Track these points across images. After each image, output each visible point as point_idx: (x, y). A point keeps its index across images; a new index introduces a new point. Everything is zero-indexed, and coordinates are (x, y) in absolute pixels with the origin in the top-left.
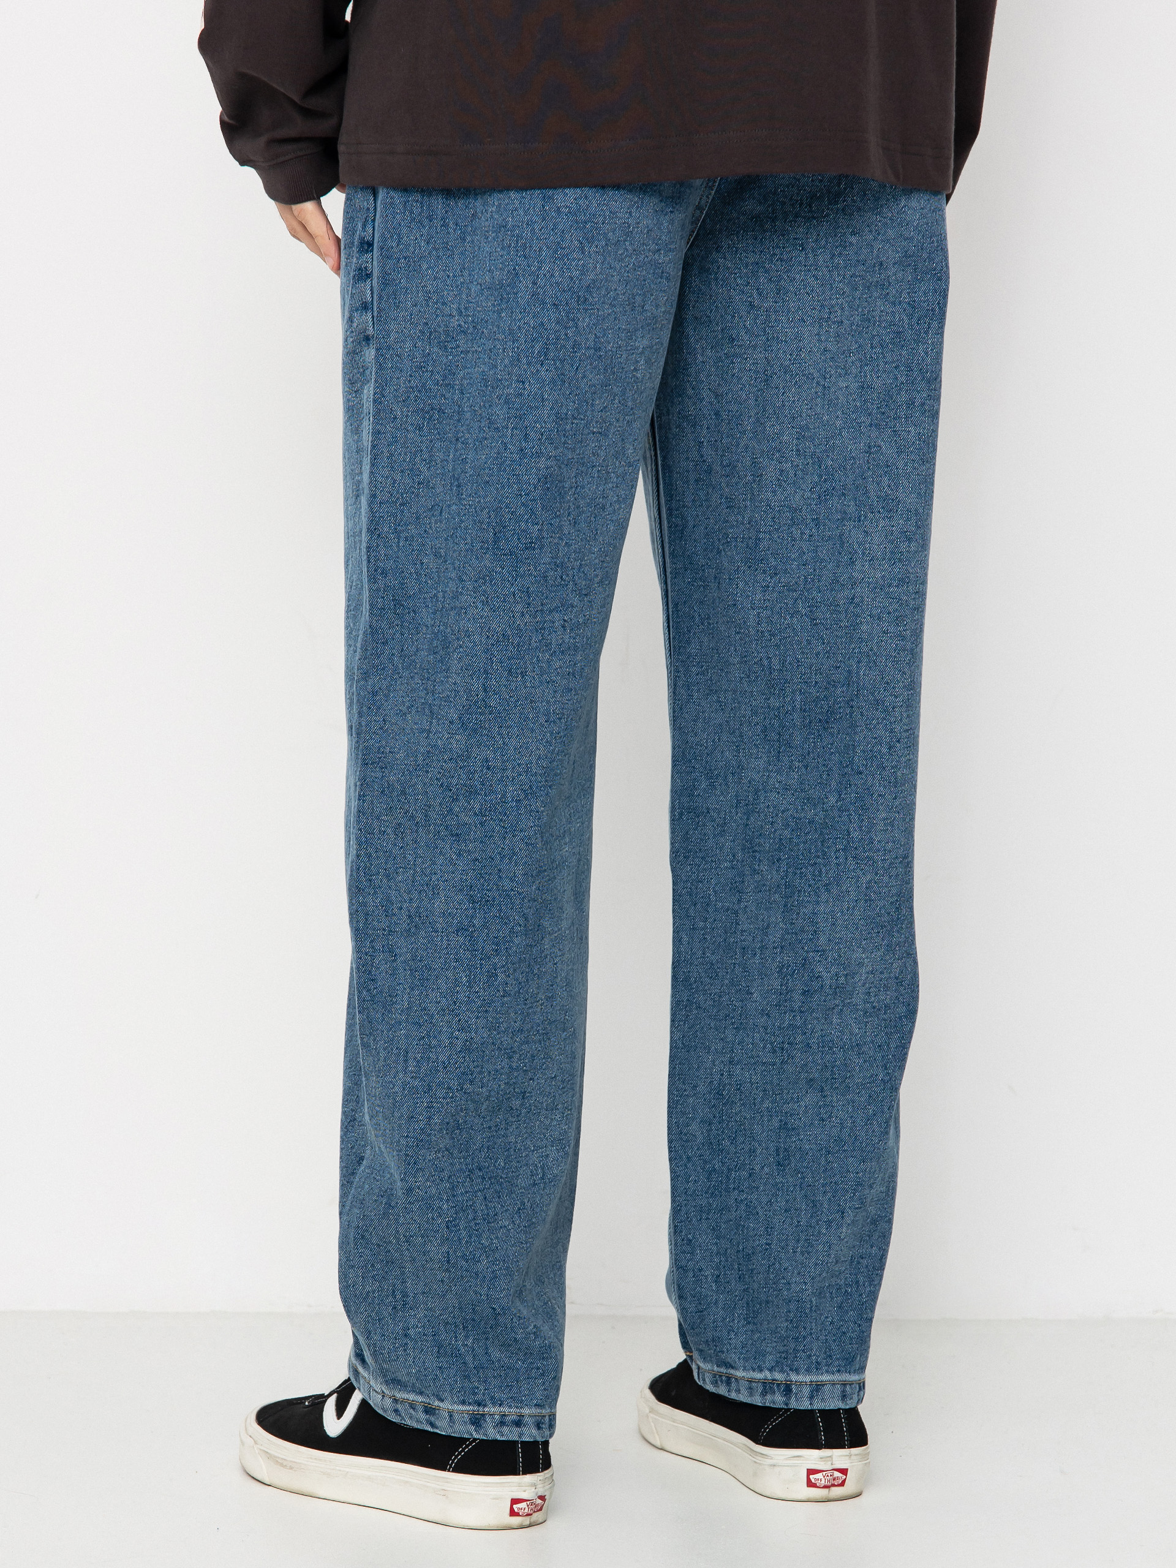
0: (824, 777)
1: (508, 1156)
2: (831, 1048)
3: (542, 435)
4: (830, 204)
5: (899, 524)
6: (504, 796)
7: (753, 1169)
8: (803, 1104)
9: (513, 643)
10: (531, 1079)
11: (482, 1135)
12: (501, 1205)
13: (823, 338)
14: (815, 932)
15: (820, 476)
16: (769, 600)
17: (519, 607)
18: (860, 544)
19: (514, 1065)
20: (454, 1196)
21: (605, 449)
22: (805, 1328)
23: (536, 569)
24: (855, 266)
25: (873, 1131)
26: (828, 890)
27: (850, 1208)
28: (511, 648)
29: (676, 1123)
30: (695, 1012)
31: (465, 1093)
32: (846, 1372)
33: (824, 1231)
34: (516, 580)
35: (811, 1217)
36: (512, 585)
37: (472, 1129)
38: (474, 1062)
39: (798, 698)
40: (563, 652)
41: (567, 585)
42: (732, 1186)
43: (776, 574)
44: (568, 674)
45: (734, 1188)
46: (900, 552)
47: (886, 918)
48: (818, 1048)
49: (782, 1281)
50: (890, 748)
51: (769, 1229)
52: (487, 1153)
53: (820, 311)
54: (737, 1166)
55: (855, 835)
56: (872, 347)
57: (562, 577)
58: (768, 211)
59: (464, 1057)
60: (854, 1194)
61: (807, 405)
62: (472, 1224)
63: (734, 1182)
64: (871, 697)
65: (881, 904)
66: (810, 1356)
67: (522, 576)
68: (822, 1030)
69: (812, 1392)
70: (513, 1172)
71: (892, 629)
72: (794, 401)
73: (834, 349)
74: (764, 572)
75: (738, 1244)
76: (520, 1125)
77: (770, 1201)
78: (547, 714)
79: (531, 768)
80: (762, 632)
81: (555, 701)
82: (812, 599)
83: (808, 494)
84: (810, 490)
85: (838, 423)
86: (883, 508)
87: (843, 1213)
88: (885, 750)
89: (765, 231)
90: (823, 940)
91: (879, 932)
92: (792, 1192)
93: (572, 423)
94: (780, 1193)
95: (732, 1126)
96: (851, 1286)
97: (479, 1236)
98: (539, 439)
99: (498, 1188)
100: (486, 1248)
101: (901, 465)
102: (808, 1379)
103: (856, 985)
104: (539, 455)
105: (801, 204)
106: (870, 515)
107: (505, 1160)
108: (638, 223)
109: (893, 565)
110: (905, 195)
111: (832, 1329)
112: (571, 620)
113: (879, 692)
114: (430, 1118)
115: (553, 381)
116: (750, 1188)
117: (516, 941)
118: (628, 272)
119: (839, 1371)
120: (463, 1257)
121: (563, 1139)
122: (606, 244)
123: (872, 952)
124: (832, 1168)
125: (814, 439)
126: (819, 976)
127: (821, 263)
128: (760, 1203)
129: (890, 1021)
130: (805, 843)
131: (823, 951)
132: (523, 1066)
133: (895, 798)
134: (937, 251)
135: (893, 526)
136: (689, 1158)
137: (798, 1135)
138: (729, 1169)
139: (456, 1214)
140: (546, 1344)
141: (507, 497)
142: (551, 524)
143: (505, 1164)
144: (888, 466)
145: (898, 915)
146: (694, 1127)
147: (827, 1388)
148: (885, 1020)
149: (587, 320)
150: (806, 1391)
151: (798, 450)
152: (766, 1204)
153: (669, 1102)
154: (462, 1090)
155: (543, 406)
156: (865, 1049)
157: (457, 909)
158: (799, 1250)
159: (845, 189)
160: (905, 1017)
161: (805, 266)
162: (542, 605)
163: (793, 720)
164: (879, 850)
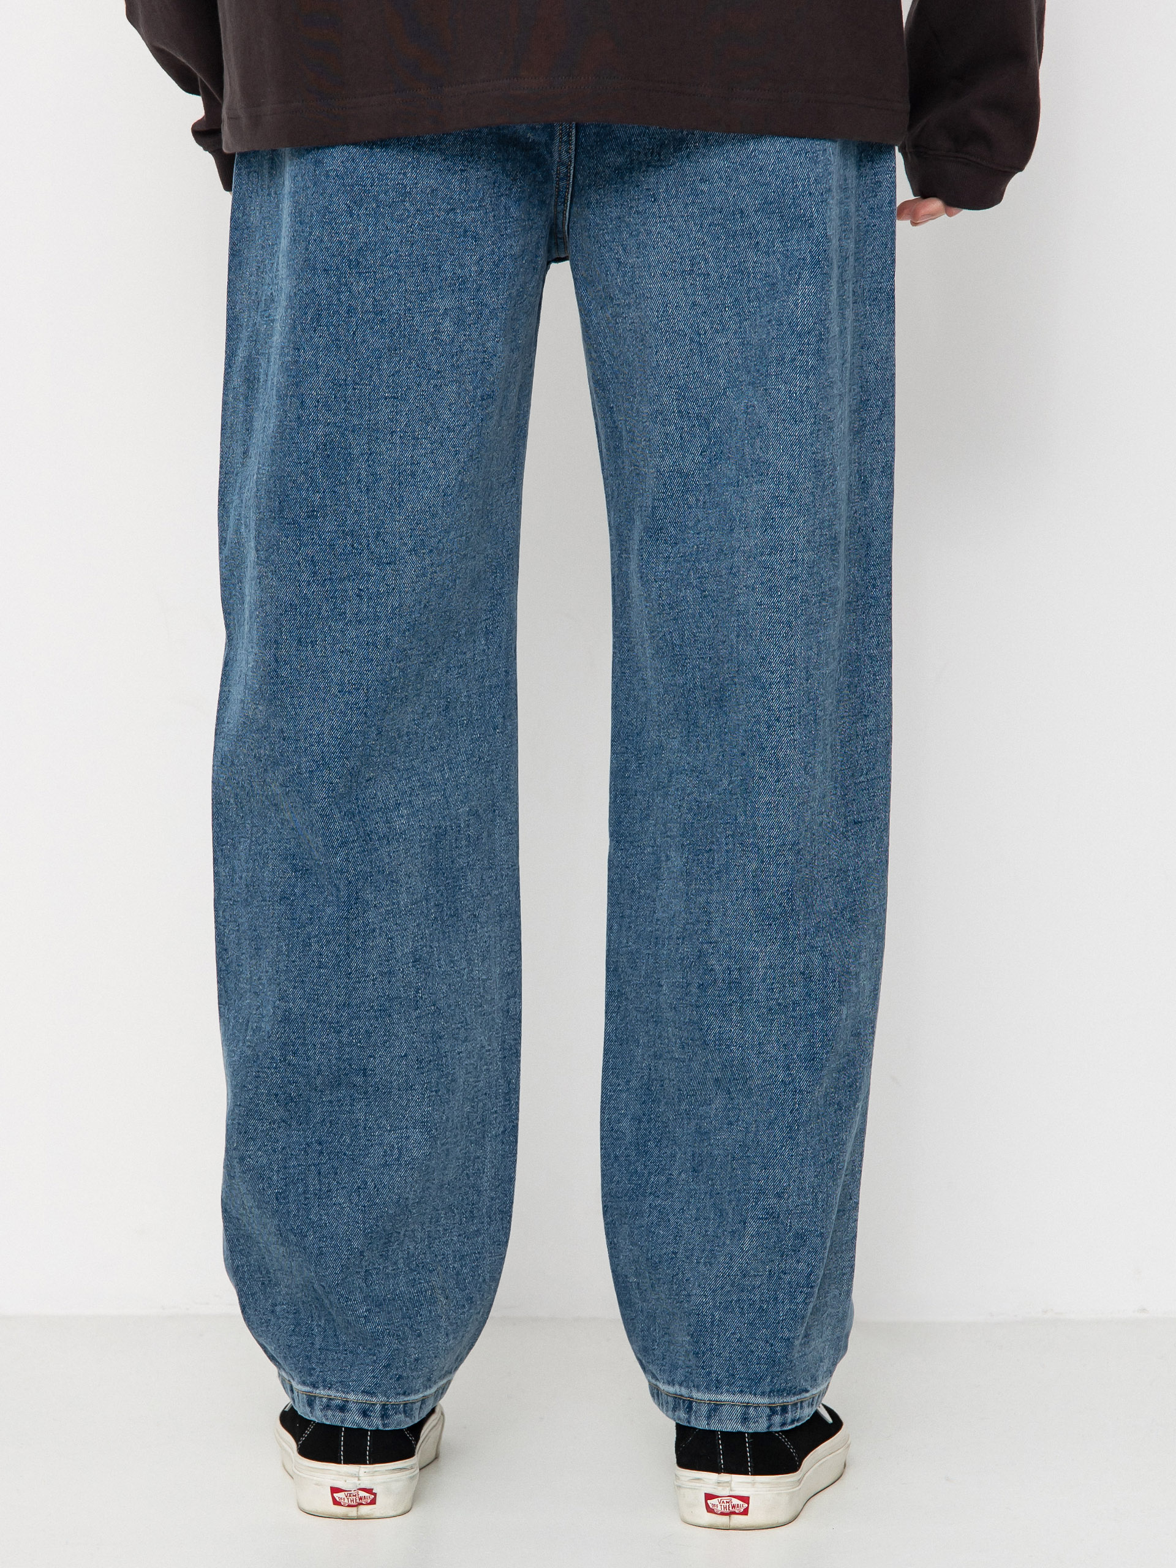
0: (720, 758)
1: (355, 1134)
2: (728, 1046)
3: (318, 402)
4: (675, 152)
5: (770, 488)
6: (299, 767)
7: (671, 1174)
8: (713, 1106)
9: (300, 613)
10: (371, 1056)
11: (322, 1108)
12: (338, 1182)
13: (689, 291)
14: (709, 922)
15: (709, 439)
16: (669, 571)
17: (305, 576)
18: (738, 510)
19: (345, 1040)
20: (285, 1168)
21: (406, 414)
22: (704, 1344)
23: (320, 537)
24: (712, 214)
25: (775, 1136)
26: (718, 878)
27: (752, 1218)
28: (299, 618)
29: (608, 1119)
30: (625, 1003)
31: (289, 1064)
32: (750, 1393)
33: (728, 1242)
34: (300, 549)
35: (718, 1226)
36: (297, 553)
37: (310, 1102)
38: (294, 1033)
39: (698, 674)
40: (360, 622)
41: (360, 554)
42: (649, 1191)
43: (676, 543)
44: (367, 644)
45: (651, 1193)
46: (772, 519)
47: (778, 910)
48: (715, 1046)
49: (683, 1293)
50: (768, 727)
51: (677, 1236)
52: (330, 1127)
53: (681, 263)
54: (657, 1170)
55: (741, 819)
56: (749, 301)
57: (353, 546)
58: (626, 162)
59: (284, 1027)
60: (756, 1203)
61: (682, 363)
62: (302, 1198)
63: (652, 1186)
64: (749, 674)
65: (769, 894)
66: (709, 1373)
67: (305, 545)
68: (720, 1027)
69: (710, 1411)
70: (360, 1150)
71: (765, 600)
72: (668, 360)
73: (705, 303)
74: (666, 542)
75: (648, 1251)
76: (370, 1102)
77: (683, 1209)
78: (342, 684)
79: (323, 738)
80: (663, 605)
81: (351, 672)
82: (702, 570)
83: (699, 458)
84: (701, 454)
85: (722, 382)
86: (756, 472)
87: (745, 1223)
88: (764, 730)
89: (624, 183)
90: (715, 931)
91: (771, 925)
92: (703, 1199)
93: (355, 389)
94: (692, 1200)
95: (659, 1127)
96: (768, 1302)
97: (308, 1211)
98: (315, 406)
99: (336, 1164)
100: (314, 1223)
101: (771, 425)
102: (706, 1397)
103: (754, 981)
104: (316, 422)
105: (652, 154)
106: (746, 480)
107: (351, 1137)
108: (416, 183)
109: (764, 532)
110: (753, 139)
111: (738, 1347)
112: (368, 589)
113: (756, 668)
114: (257, 1087)
115: (327, 348)
116: (666, 1194)
117: (329, 911)
118: (412, 232)
119: (741, 1392)
120: (292, 1230)
121: (427, 1122)
122: (378, 206)
123: (767, 946)
124: (736, 1176)
125: (697, 400)
126: (712, 970)
127: (675, 213)
128: (674, 1210)
129: (800, 1019)
130: (703, 828)
131: (716, 942)
132: (357, 1043)
133: (778, 781)
134: (803, 196)
135: (764, 491)
136: (616, 1157)
137: (709, 1139)
138: (649, 1173)
139: (286, 1186)
140: (378, 1330)
141: (288, 466)
142: (335, 492)
143: (352, 1141)
144: (761, 427)
145: (792, 906)
146: (625, 1124)
147: (725, 1409)
148: (793, 1017)
149: (362, 284)
150: (704, 1409)
151: (680, 412)
152: (679, 1212)
153: (602, 1097)
154: (285, 1060)
155: (317, 372)
156: (768, 1048)
157: (281, 878)
158: (702, 1261)
159: (687, 135)
160: (818, 1014)
161: (660, 217)
162: (331, 574)
163: (695, 698)
164: (763, 837)
